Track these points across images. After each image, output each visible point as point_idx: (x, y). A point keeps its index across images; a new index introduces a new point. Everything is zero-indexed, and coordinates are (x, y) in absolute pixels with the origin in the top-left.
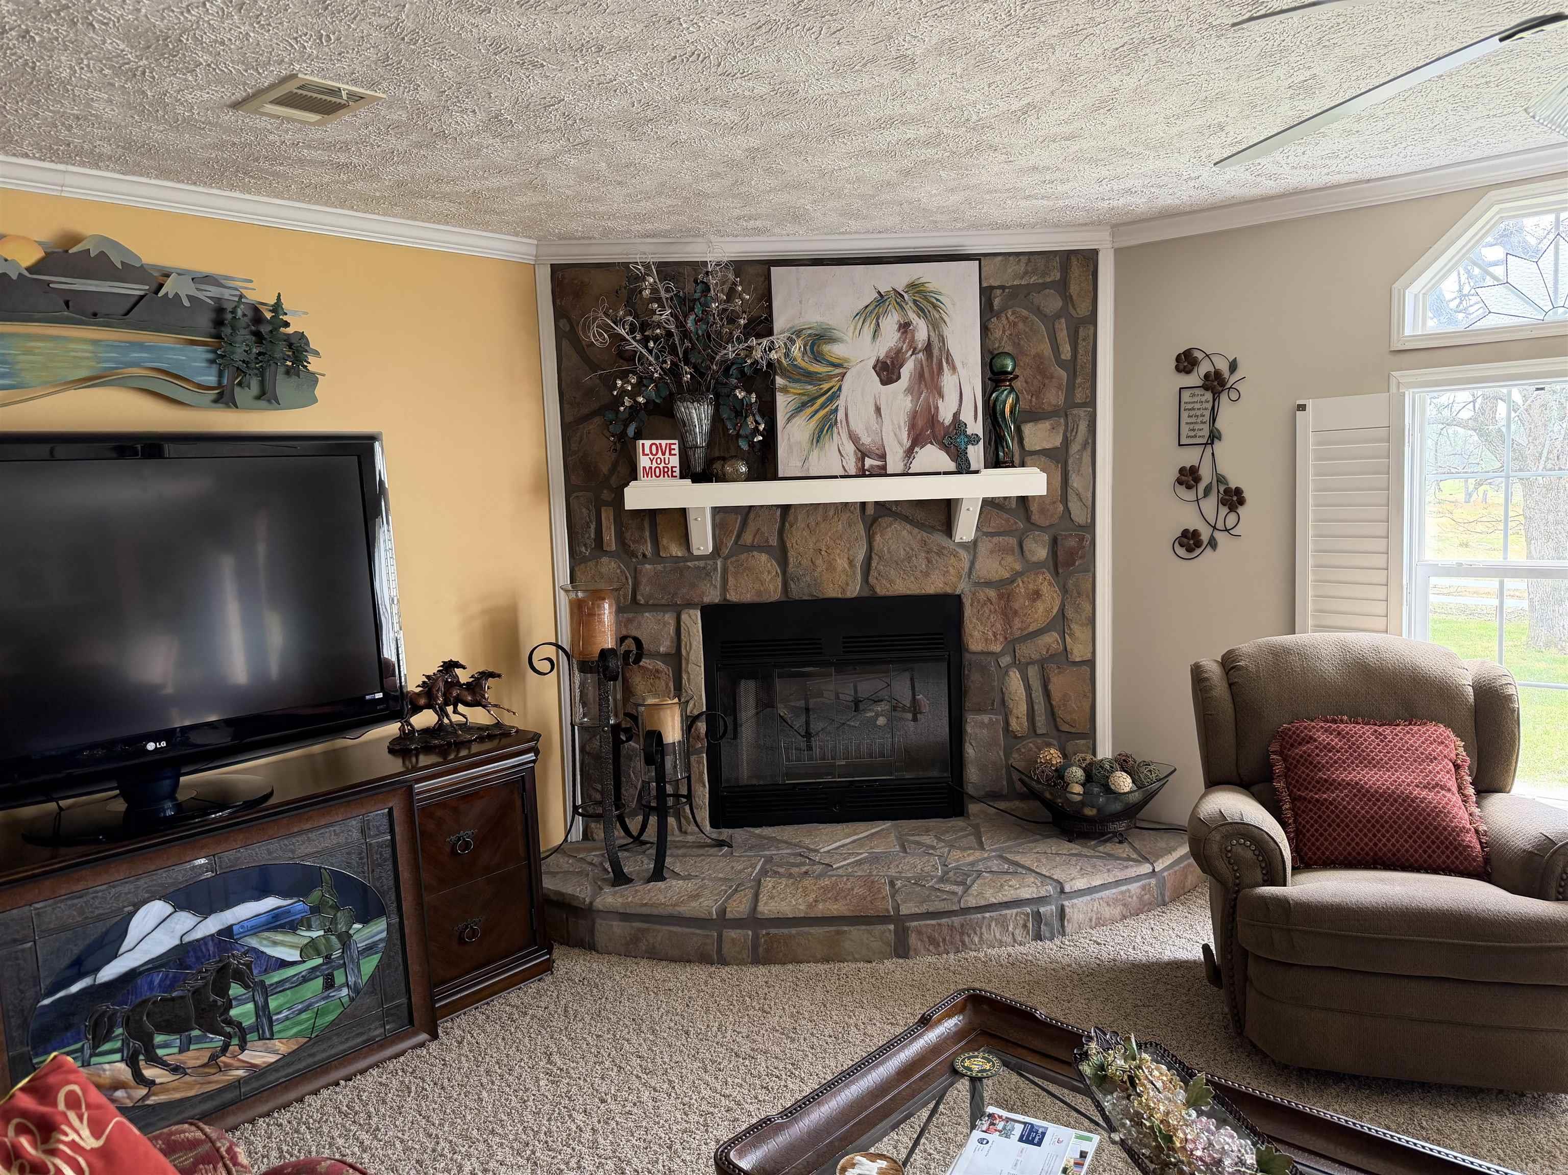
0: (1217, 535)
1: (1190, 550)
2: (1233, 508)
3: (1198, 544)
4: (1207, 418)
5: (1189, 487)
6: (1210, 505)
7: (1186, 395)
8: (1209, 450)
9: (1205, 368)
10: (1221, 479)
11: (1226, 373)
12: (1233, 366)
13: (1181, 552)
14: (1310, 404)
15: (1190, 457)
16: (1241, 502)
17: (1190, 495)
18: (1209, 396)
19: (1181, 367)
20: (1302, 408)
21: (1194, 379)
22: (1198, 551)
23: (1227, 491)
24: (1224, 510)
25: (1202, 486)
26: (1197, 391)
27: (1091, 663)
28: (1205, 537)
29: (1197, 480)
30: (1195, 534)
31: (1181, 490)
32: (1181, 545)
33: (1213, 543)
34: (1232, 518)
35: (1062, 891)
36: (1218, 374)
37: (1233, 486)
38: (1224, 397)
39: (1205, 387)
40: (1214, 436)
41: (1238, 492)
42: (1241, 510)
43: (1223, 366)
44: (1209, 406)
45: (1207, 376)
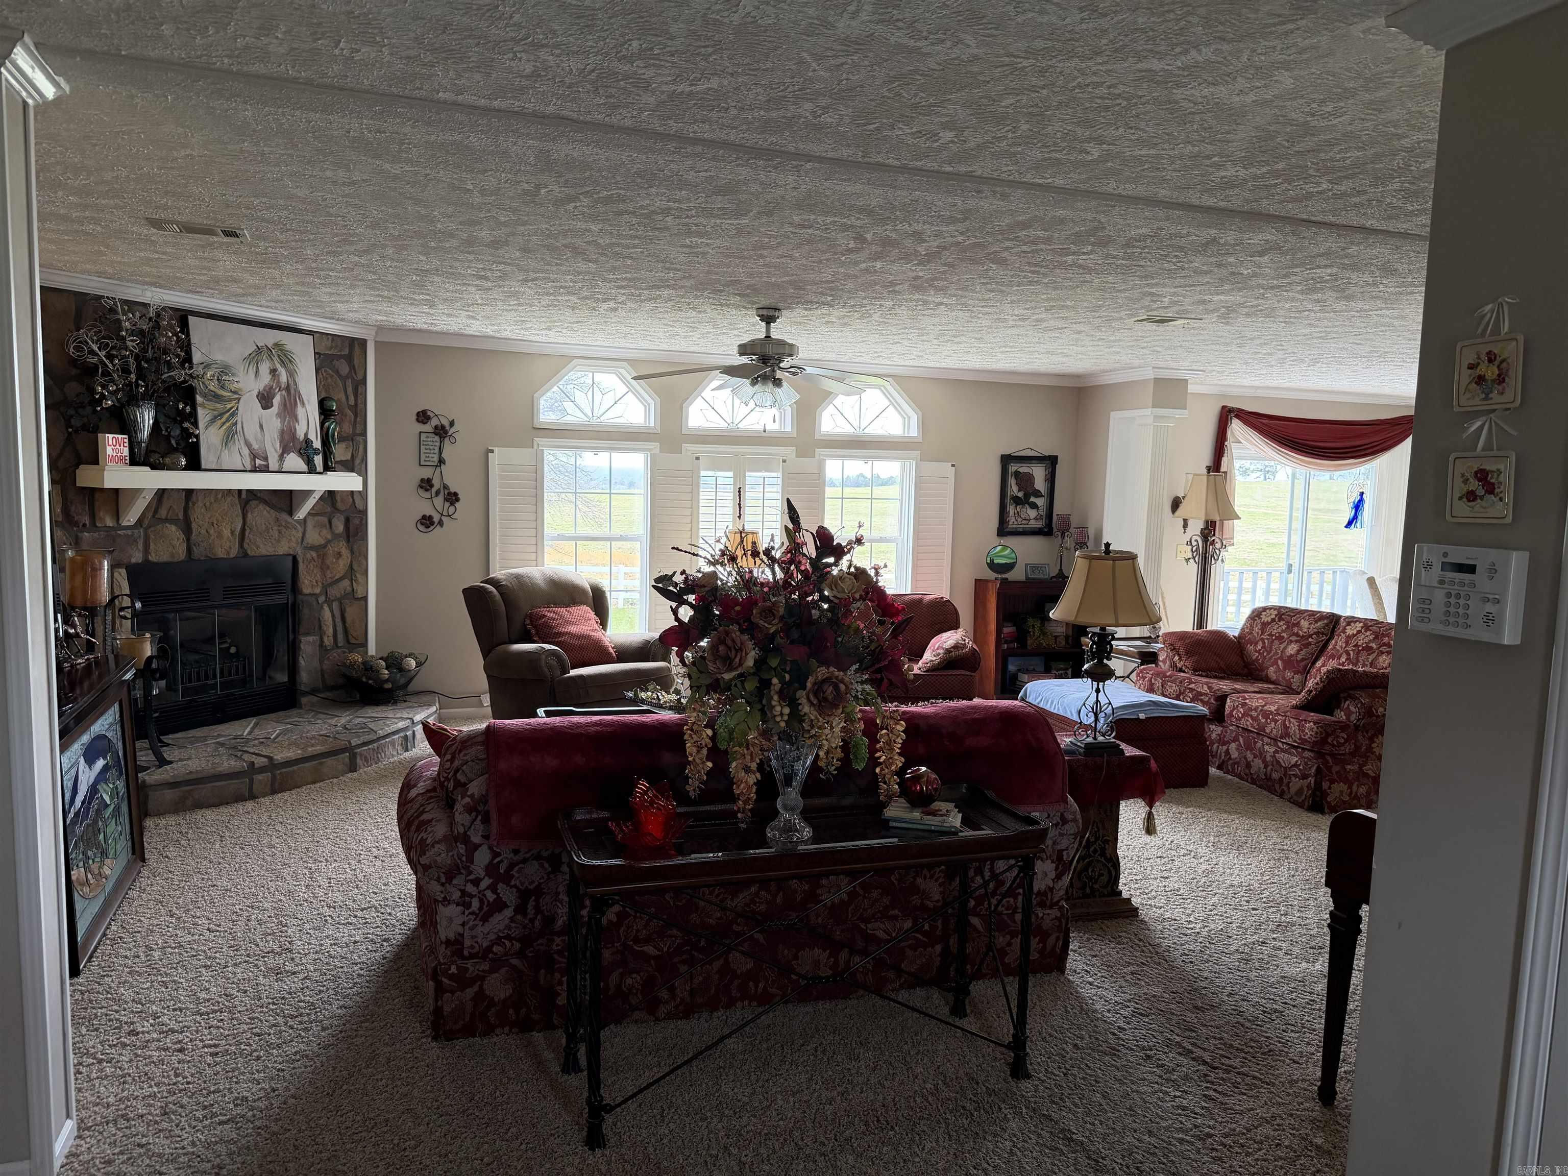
0: (443, 518)
1: (427, 527)
2: (452, 504)
3: (432, 523)
4: (437, 451)
5: (427, 490)
6: (439, 501)
7: (423, 436)
8: (438, 469)
9: (434, 422)
10: (445, 487)
11: (448, 428)
12: (452, 424)
13: (422, 528)
14: (496, 449)
15: (426, 473)
16: (457, 500)
17: (427, 495)
18: (437, 438)
19: (420, 419)
20: (492, 451)
21: (428, 428)
22: (432, 528)
23: (449, 494)
24: (447, 504)
25: (434, 490)
26: (431, 435)
27: (365, 599)
28: (436, 519)
29: (432, 486)
30: (430, 517)
31: (421, 491)
32: (422, 524)
33: (441, 523)
34: (452, 509)
35: (413, 723)
36: (443, 427)
37: (452, 490)
38: (447, 440)
39: (436, 434)
40: (441, 461)
41: (456, 494)
42: (457, 505)
43: (447, 424)
44: (438, 444)
45: (436, 427)
